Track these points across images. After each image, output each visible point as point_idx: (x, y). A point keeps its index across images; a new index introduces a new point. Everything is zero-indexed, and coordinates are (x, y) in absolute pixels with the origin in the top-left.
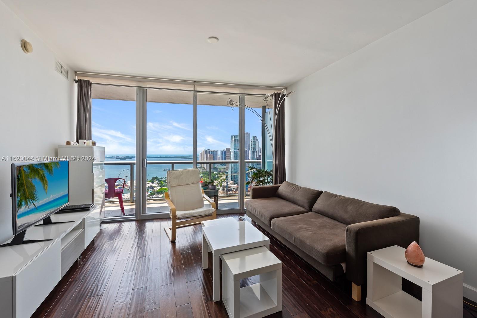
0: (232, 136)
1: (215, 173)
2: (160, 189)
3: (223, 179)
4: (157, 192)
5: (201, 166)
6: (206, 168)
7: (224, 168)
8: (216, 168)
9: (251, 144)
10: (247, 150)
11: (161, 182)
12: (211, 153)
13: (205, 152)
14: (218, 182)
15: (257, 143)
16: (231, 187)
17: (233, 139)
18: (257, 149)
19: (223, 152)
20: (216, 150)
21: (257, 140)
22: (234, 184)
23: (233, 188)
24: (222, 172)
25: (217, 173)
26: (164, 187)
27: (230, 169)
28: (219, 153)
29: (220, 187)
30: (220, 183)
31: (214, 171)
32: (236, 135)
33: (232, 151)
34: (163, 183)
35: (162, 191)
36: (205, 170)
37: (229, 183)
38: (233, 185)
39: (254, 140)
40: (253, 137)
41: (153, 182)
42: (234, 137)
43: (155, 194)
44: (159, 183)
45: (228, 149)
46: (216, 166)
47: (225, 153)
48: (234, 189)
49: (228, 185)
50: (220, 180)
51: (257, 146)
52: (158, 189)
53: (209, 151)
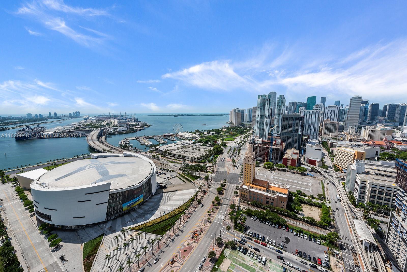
0: (259, 96)
1: (242, 128)
2: (200, 139)
3: (249, 134)
4: (198, 141)
5: (231, 122)
6: (235, 124)
7: (251, 125)
8: (243, 124)
9: (278, 103)
10: (272, 108)
11: (201, 134)
12: (239, 112)
13: (235, 110)
14: (245, 135)
15: (283, 102)
16: (257, 141)
17: (260, 99)
18: (283, 107)
19: (249, 111)
20: (243, 108)
21: (284, 98)
22: (260, 138)
23: (258, 141)
24: (249, 127)
25: (244, 128)
26: (203, 138)
27: (256, 125)
28: (246, 112)
29: (246, 140)
30: (246, 137)
31: (242, 126)
32: (263, 95)
33: (259, 109)
34: (203, 135)
35: (202, 141)
36: (234, 126)
37: (255, 137)
38: (258, 139)
39: (281, 99)
40: (280, 95)
41: (195, 134)
42: (261, 96)
43: (197, 143)
44: (200, 135)
45: (255, 108)
46: (243, 123)
47: (252, 111)
48: (259, 143)
49: (254, 138)
50: (246, 134)
51: (283, 104)
52: (199, 139)
53: (238, 110)
